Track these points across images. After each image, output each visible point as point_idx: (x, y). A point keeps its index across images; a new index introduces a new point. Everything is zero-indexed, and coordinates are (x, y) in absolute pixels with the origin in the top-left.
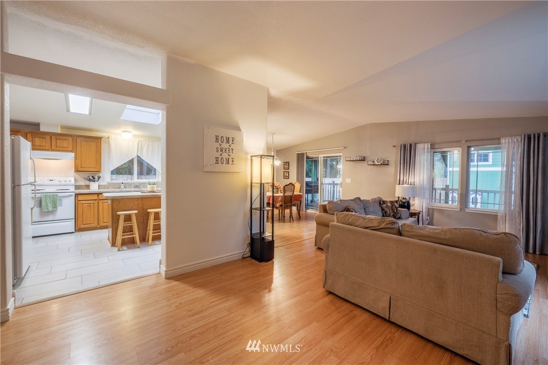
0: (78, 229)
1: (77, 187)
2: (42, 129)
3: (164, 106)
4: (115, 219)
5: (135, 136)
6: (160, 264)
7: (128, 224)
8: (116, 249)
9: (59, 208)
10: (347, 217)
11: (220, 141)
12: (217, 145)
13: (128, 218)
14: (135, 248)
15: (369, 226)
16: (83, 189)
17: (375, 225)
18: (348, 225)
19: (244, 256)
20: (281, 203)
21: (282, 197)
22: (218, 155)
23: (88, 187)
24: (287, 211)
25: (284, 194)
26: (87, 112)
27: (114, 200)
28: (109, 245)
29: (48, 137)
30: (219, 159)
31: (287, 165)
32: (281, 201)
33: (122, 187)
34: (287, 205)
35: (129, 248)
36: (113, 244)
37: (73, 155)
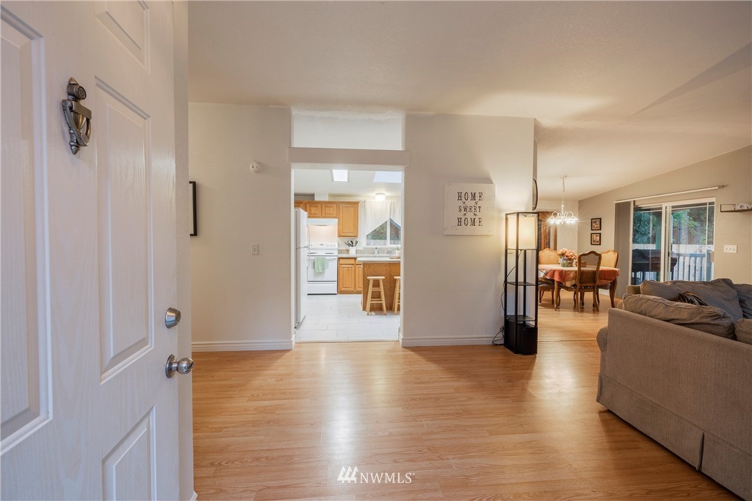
0: (340, 292)
1: (340, 252)
2: (316, 199)
3: (402, 168)
4: (366, 283)
5: (387, 198)
6: (399, 332)
7: (376, 289)
8: (366, 313)
9: (326, 270)
10: (640, 302)
11: (463, 198)
12: (460, 203)
13: (376, 284)
14: (382, 315)
15: (673, 317)
16: (344, 253)
17: (682, 318)
18: (640, 313)
19: (496, 343)
20: (574, 282)
21: (576, 272)
22: (461, 215)
23: (348, 251)
24: (589, 296)
25: (579, 269)
26: (346, 180)
27: (365, 264)
28: (362, 308)
29: (320, 205)
30: (463, 220)
31: (597, 223)
32: (574, 278)
33: (376, 252)
34: (585, 285)
35: (377, 314)
36: (364, 309)
37: (336, 221)
